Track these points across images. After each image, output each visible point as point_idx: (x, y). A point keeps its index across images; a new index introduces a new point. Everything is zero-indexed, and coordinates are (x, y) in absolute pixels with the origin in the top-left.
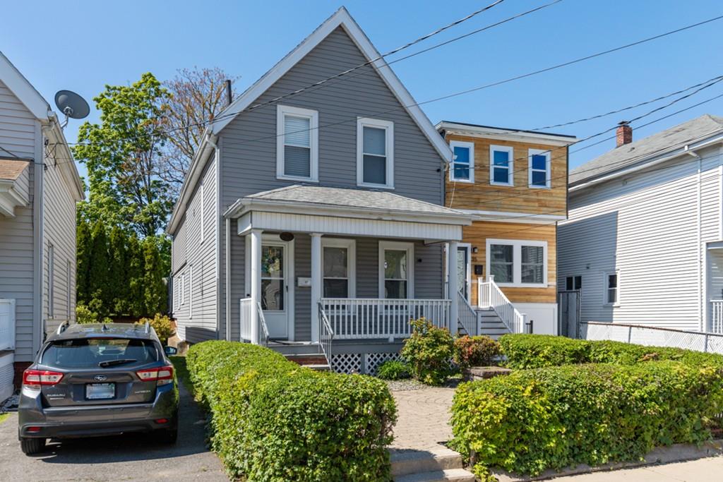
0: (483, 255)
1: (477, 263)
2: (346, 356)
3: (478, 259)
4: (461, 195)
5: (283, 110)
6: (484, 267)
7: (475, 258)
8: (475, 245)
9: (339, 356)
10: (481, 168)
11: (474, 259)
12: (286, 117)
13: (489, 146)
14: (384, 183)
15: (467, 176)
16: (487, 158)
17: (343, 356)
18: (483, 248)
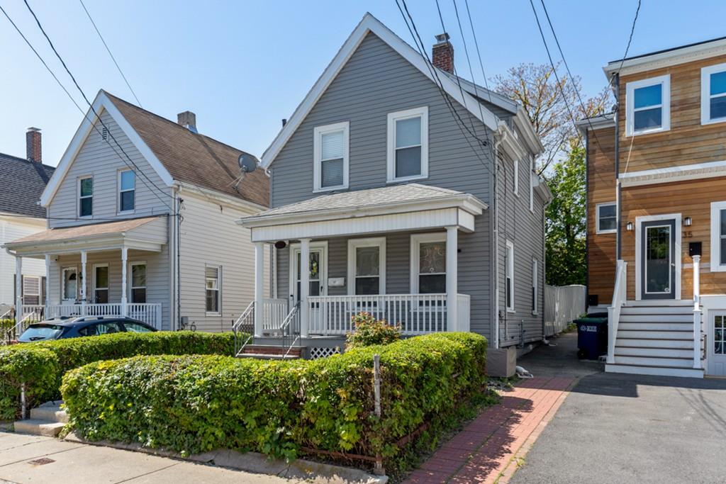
0: (705, 227)
1: (693, 240)
2: (328, 350)
3: (694, 234)
4: (647, 152)
5: (318, 131)
6: (703, 244)
7: (690, 232)
8: (687, 214)
9: (322, 350)
10: (685, 105)
11: (686, 235)
12: (323, 136)
13: (700, 70)
14: (419, 172)
15: (659, 124)
16: (696, 89)
17: (325, 350)
18: (706, 216)
